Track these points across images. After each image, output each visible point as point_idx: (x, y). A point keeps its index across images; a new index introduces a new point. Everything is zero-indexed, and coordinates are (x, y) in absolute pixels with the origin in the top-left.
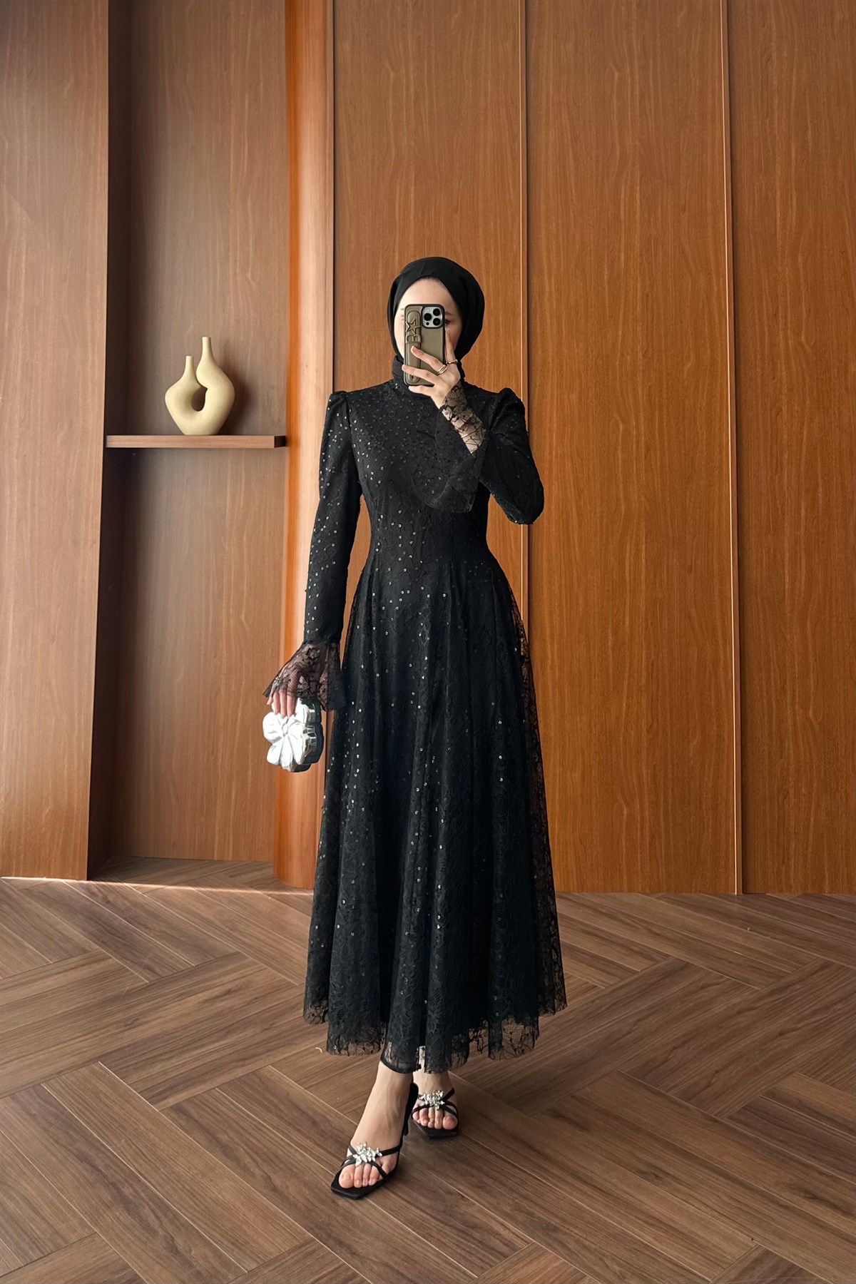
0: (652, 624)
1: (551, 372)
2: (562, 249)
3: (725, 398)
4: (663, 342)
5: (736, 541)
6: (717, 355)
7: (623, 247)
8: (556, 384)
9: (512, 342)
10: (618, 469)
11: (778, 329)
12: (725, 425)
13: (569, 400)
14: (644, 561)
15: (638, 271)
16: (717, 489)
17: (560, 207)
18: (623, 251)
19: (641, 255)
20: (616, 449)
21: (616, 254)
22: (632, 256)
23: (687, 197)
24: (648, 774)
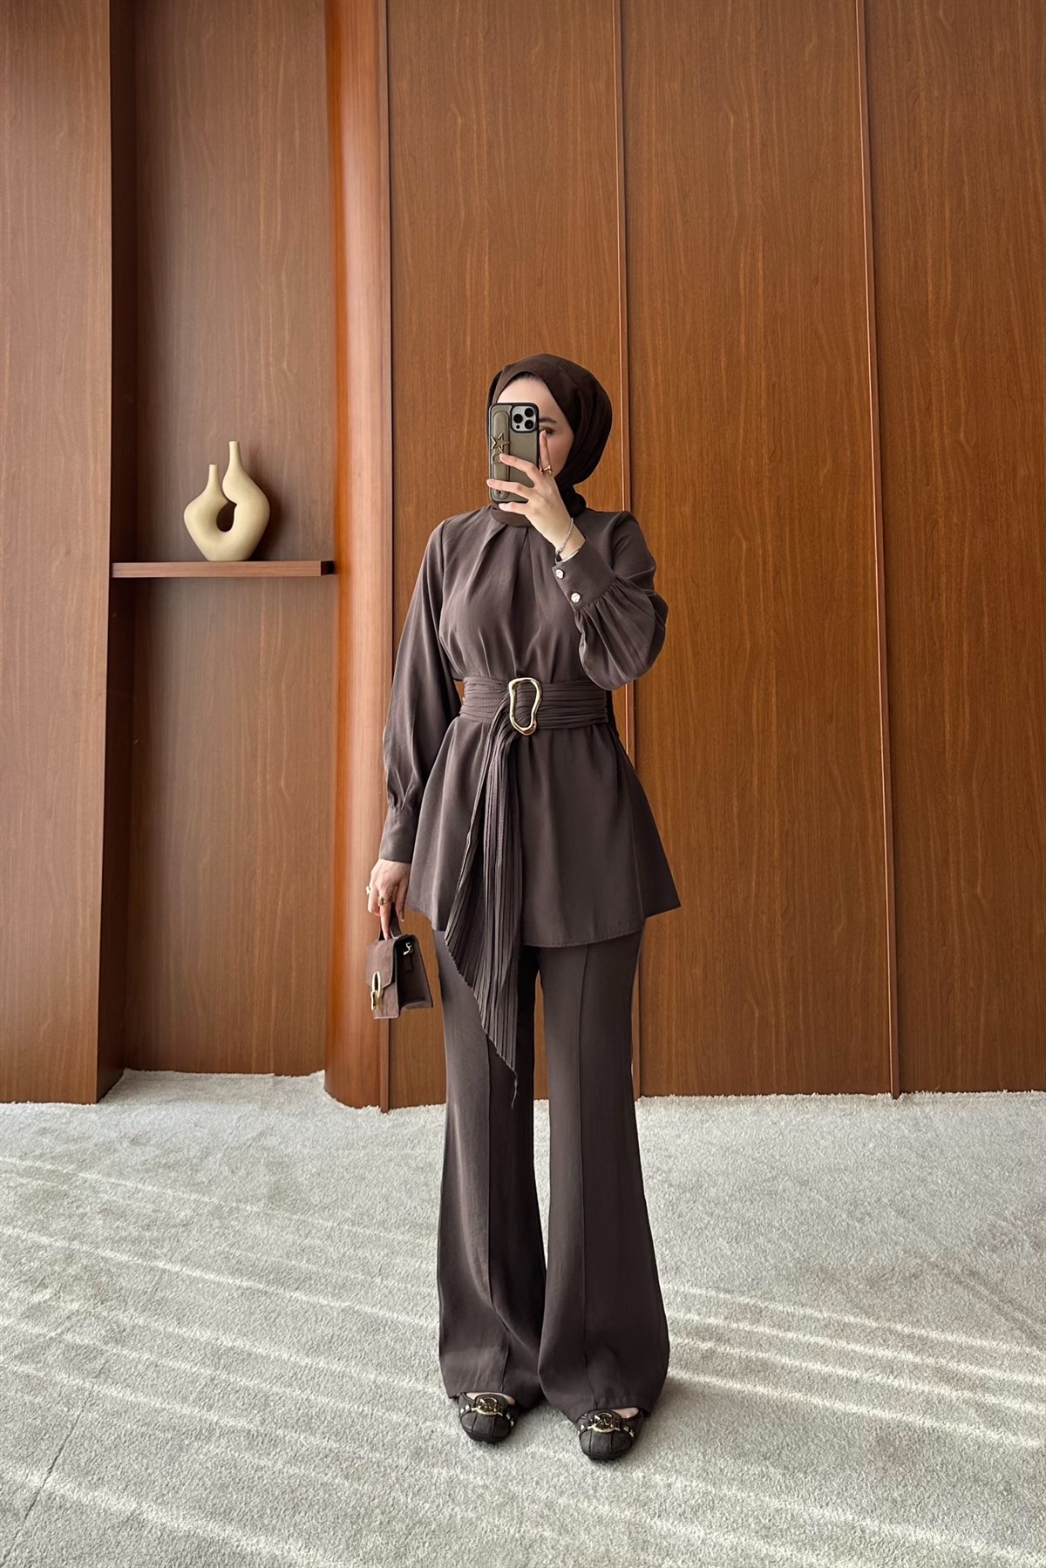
0: (785, 785)
1: (658, 480)
2: (669, 330)
3: (869, 508)
4: (793, 442)
5: (886, 682)
6: (860, 458)
7: (743, 326)
8: (664, 495)
10: (741, 597)
11: (932, 426)
12: (870, 542)
13: (681, 513)
14: (774, 708)
15: (762, 357)
17: (666, 279)
18: (743, 332)
19: (765, 336)
20: (738, 573)
21: (736, 336)
22: (754, 336)
23: (820, 266)
24: (783, 967)
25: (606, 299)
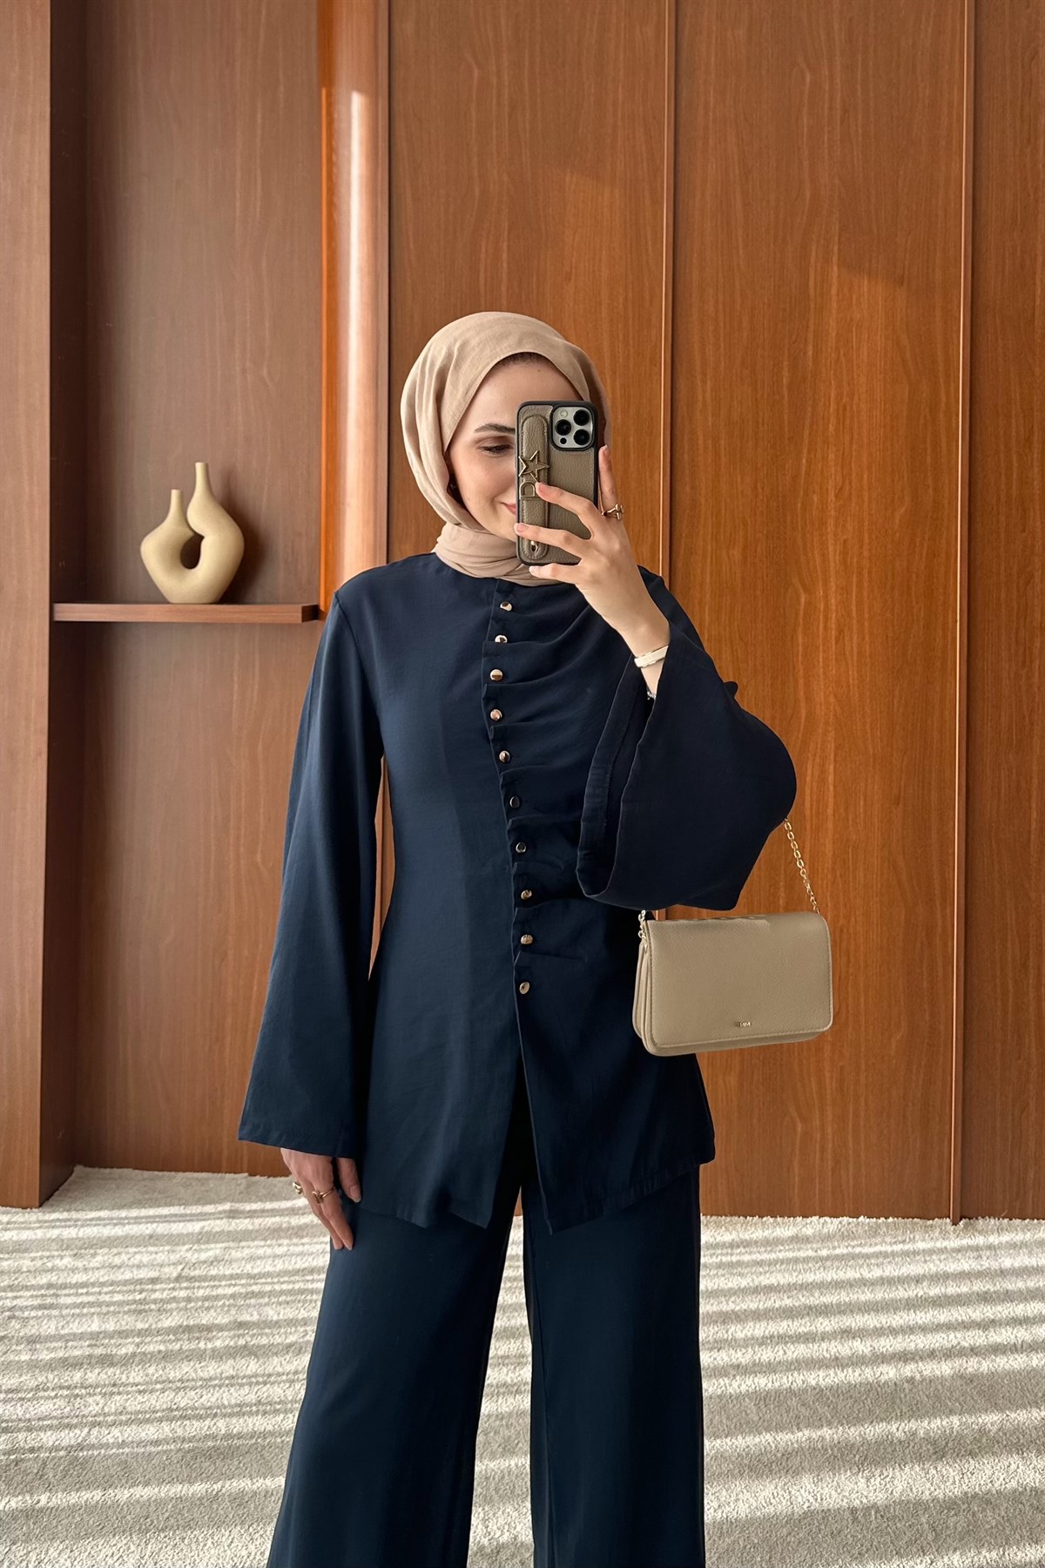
0: (841, 876)
1: (703, 516)
2: (722, 338)
3: (953, 559)
4: (865, 476)
5: (964, 761)
6: (943, 497)
7: (811, 336)
8: (710, 536)
9: (647, 474)
10: (798, 659)
11: (1032, 459)
12: (952, 598)
13: (729, 557)
14: (831, 788)
15: (832, 372)
16: (938, 689)
17: (720, 275)
18: (811, 341)
19: (837, 349)
20: (795, 631)
21: (802, 346)
22: (824, 349)
23: (907, 263)
24: (832, 1078)
25: (648, 298)
